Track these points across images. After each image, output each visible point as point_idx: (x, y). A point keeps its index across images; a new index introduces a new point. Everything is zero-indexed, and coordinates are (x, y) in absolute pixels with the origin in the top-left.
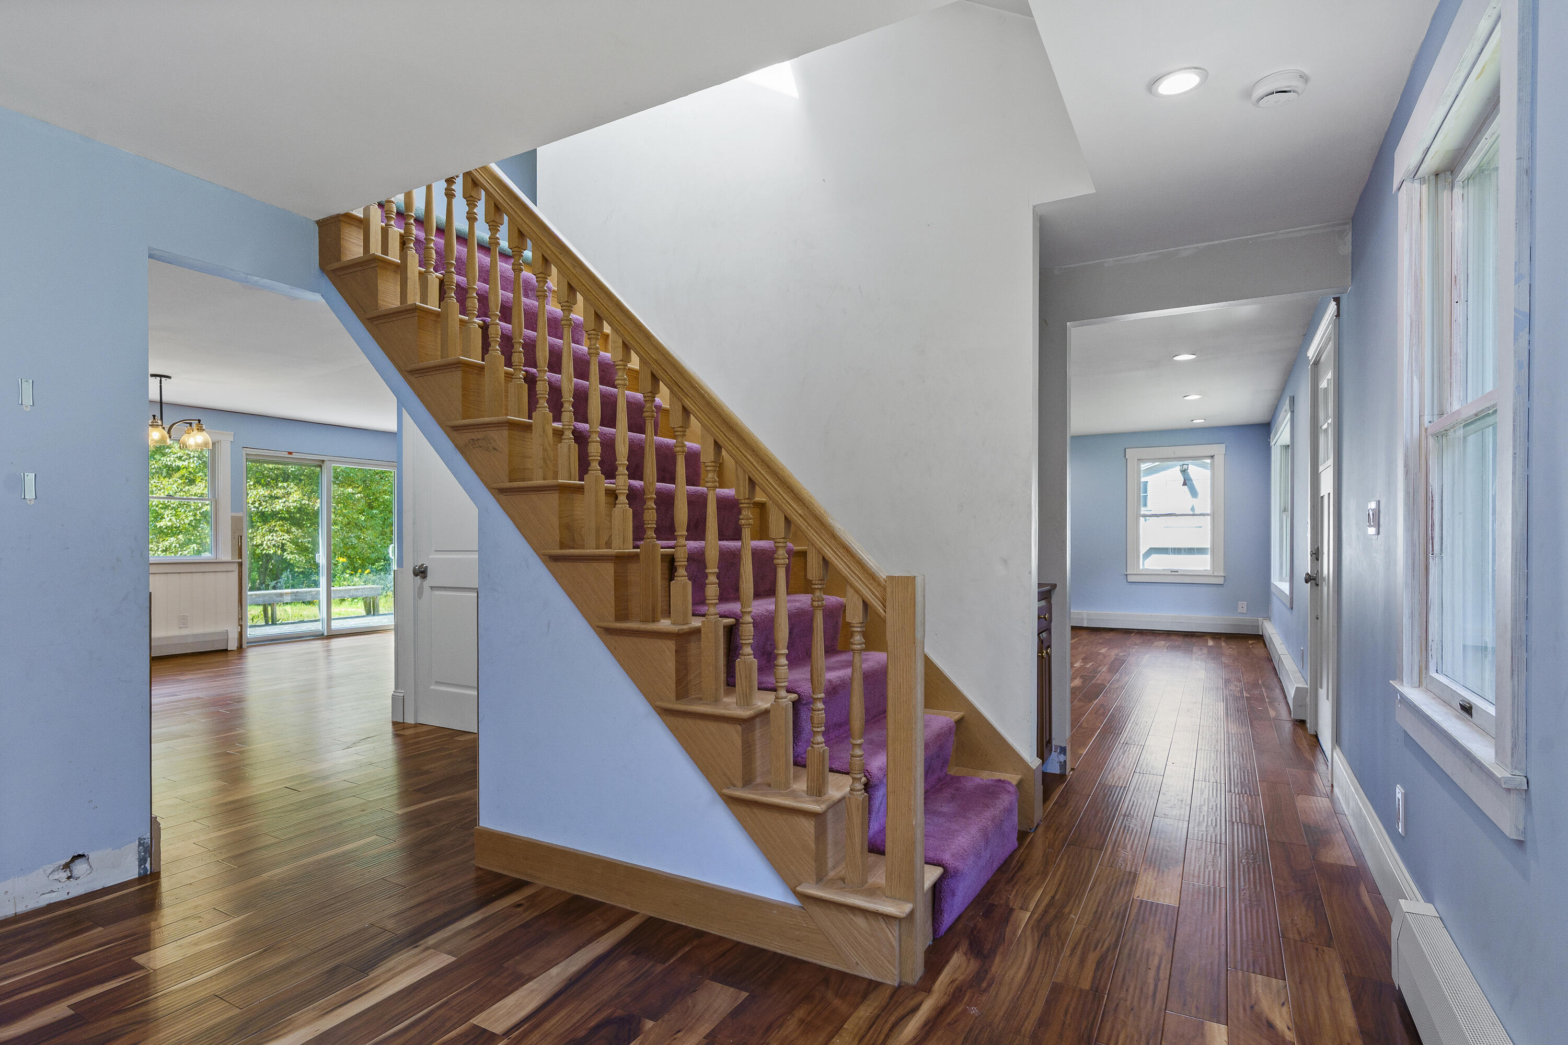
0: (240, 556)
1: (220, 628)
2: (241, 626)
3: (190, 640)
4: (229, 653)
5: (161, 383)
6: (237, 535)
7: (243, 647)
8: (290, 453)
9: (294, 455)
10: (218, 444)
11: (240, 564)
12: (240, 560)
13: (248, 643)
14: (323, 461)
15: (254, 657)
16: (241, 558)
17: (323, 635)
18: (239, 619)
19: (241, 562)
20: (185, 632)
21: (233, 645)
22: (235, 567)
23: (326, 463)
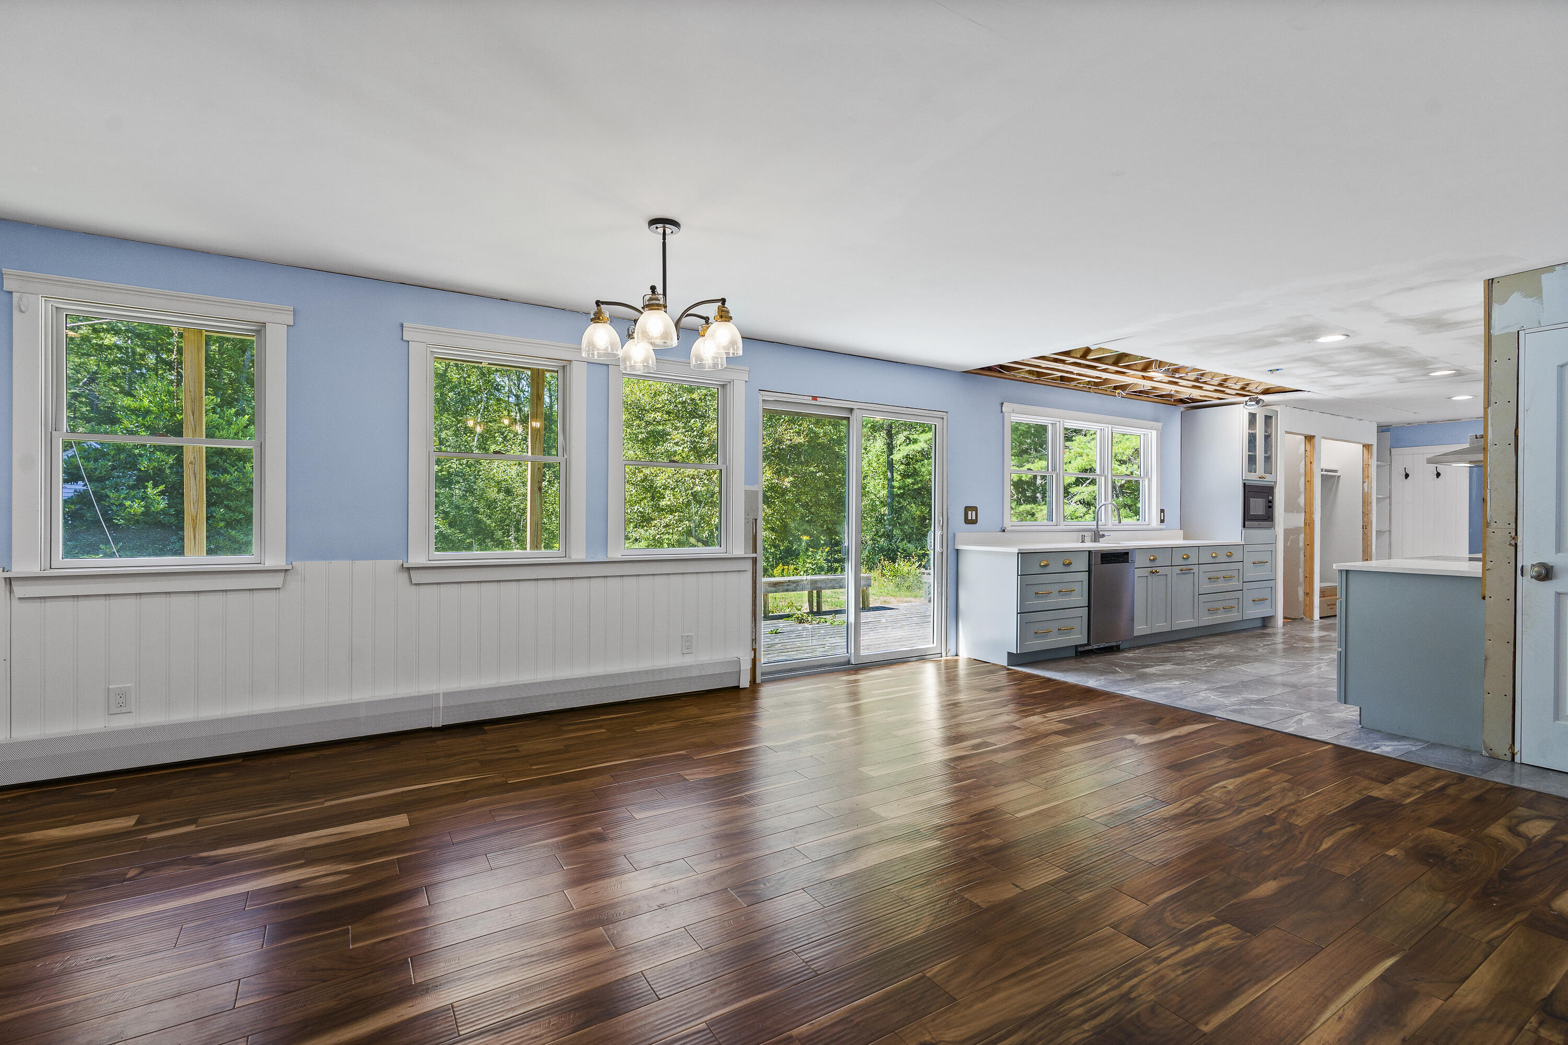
0: (755, 551)
1: (731, 655)
2: (755, 650)
3: (695, 673)
4: (741, 692)
5: (664, 238)
6: (751, 517)
7: (757, 682)
8: (815, 398)
9: (820, 402)
10: (730, 385)
11: (755, 561)
12: (754, 555)
13: (762, 674)
14: (851, 410)
15: (769, 695)
16: (756, 553)
17: (848, 662)
18: (753, 640)
19: (756, 558)
20: (689, 660)
21: (745, 683)
22: (748, 565)
23: (855, 412)
